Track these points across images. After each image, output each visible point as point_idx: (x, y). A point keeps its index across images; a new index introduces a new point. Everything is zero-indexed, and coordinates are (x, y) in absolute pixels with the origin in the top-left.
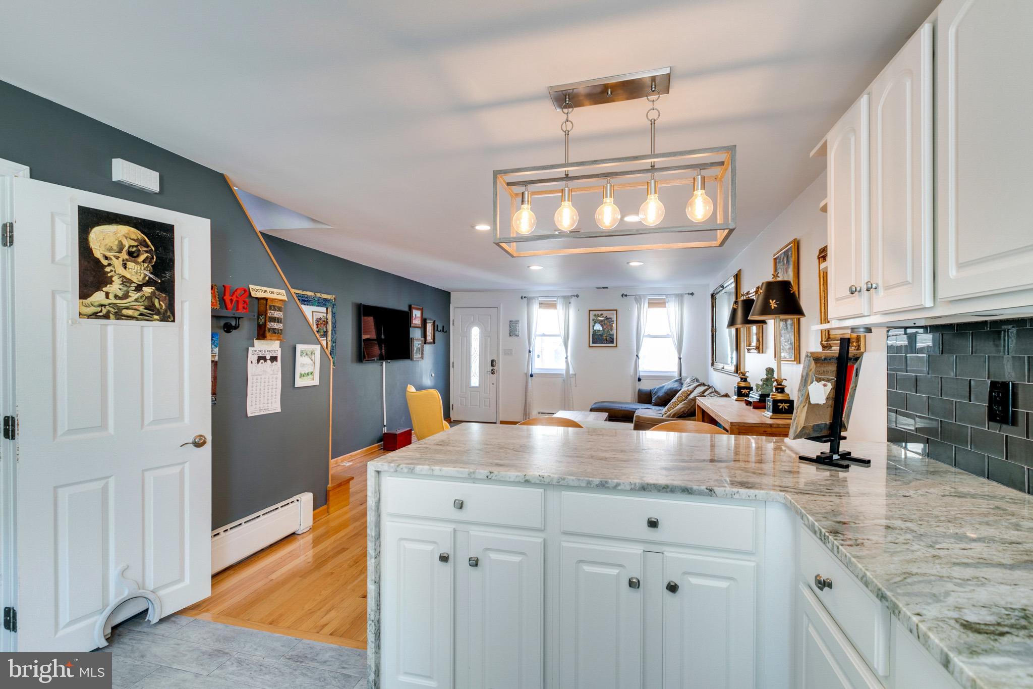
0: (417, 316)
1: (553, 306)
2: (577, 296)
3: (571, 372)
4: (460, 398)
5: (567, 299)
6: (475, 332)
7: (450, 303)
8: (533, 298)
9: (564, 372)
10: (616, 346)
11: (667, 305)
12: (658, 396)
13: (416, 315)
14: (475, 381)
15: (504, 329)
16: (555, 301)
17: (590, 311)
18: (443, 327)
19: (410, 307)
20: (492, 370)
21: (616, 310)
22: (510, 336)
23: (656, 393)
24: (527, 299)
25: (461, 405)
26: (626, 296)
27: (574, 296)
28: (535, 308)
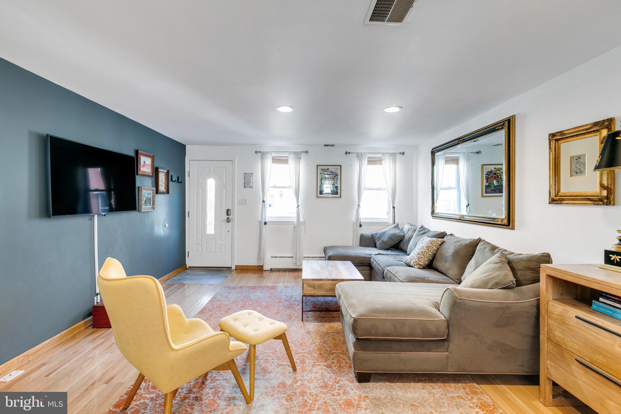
0: (146, 163)
1: (285, 161)
2: (307, 152)
3: (302, 220)
4: (196, 245)
5: (298, 155)
6: (211, 183)
7: (186, 156)
8: (267, 153)
9: (295, 220)
10: (340, 197)
11: (383, 162)
13: (144, 162)
14: (210, 230)
15: (239, 181)
16: (287, 157)
17: (318, 166)
18: (178, 178)
19: (137, 152)
20: (228, 219)
21: (341, 166)
22: (245, 187)
24: (262, 154)
25: (197, 251)
26: (349, 153)
27: (304, 152)
28: (269, 162)
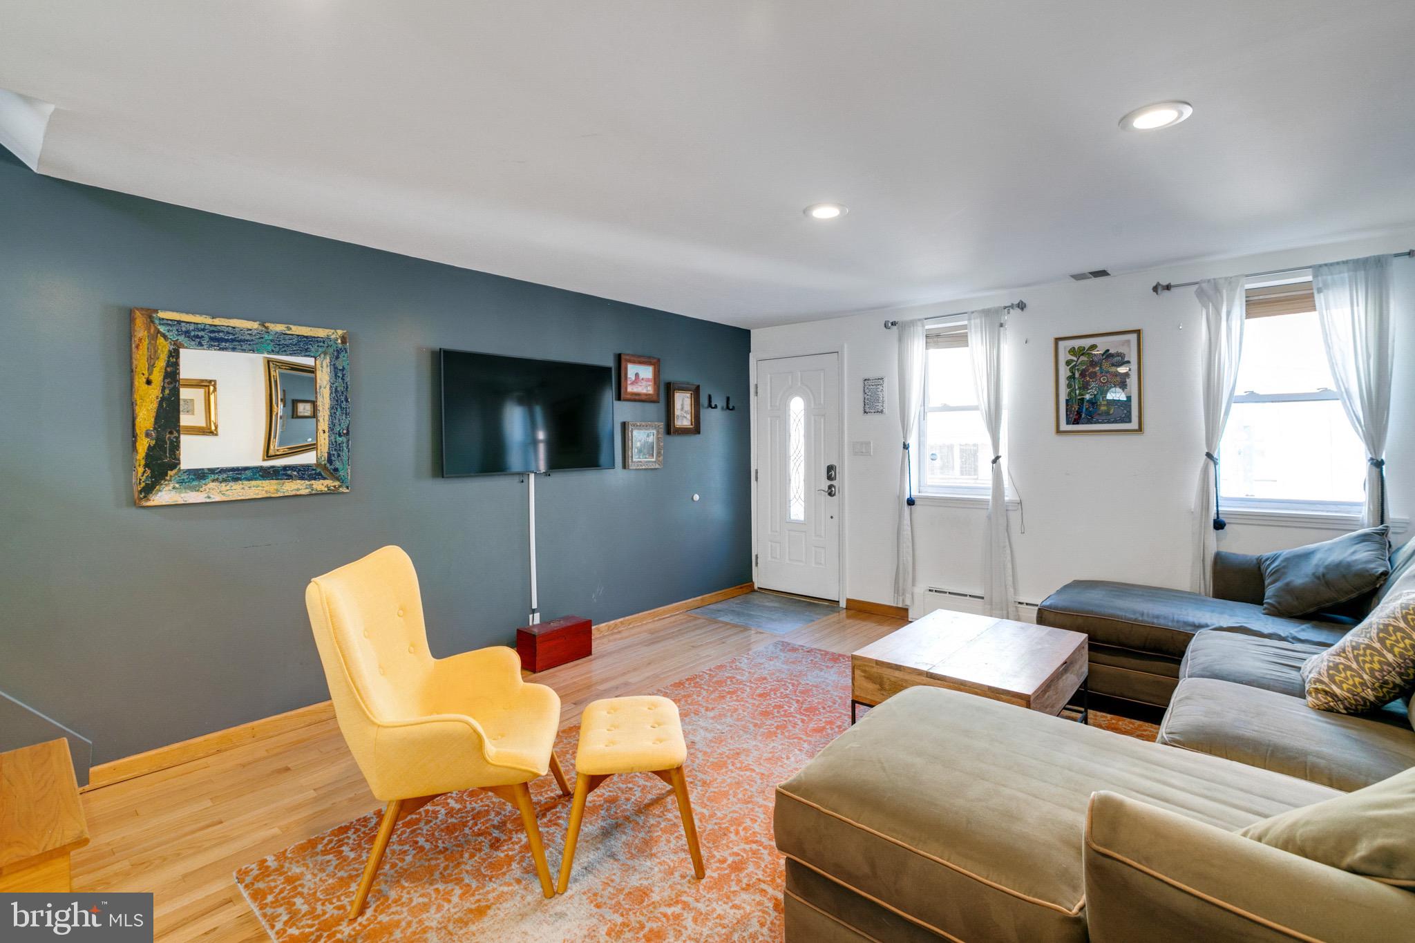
0: (641, 376)
1: (959, 339)
2: (1022, 306)
3: (1009, 495)
4: (770, 543)
5: (994, 319)
6: (797, 406)
7: (750, 352)
8: (912, 323)
9: (988, 496)
10: (1140, 429)
11: (1319, 299)
12: (1287, 584)
13: (637, 375)
14: (797, 511)
15: (852, 398)
16: (965, 327)
17: (1057, 340)
18: (728, 399)
19: (618, 358)
20: (830, 487)
21: (1138, 332)
22: (865, 412)
23: (1279, 573)
24: (895, 326)
25: (772, 557)
26: (1168, 287)
27: (1012, 306)
28: (917, 346)
